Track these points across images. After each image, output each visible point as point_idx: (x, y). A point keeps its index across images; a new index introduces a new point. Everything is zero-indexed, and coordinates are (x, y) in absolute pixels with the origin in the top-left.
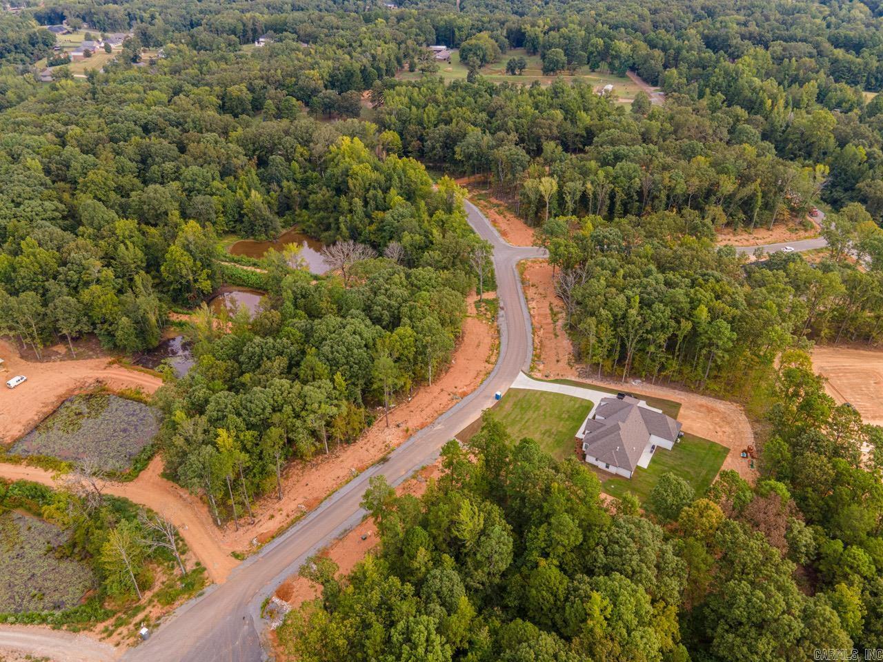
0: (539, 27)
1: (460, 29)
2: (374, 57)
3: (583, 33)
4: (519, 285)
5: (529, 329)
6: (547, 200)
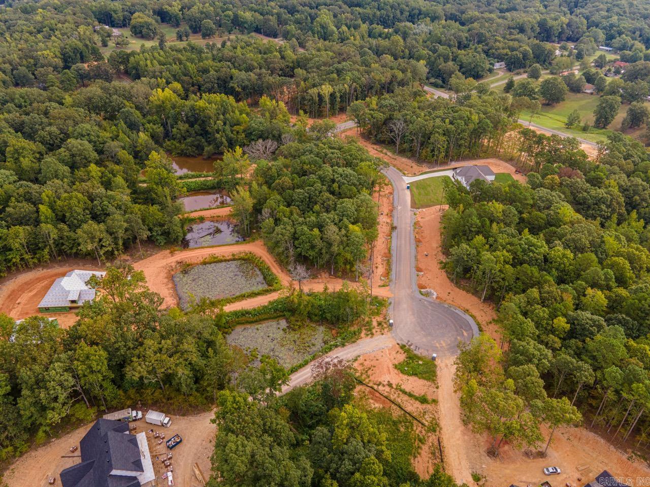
6: (327, 98)
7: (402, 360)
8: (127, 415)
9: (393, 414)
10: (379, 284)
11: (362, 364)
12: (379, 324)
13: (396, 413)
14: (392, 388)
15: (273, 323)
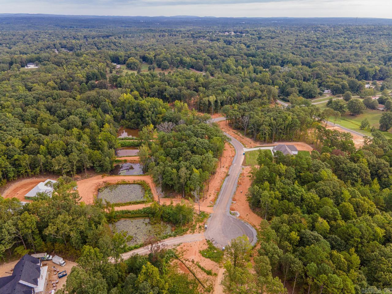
1: (121, 57)
6: (212, 103)
7: (205, 249)
8: (43, 256)
9: (189, 278)
10: (208, 205)
11: (182, 248)
12: (200, 227)
13: (191, 278)
14: (194, 263)
15: (142, 220)
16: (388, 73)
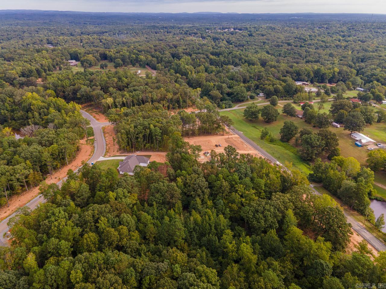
0: (112, 52)
1: (80, 54)
2: (42, 65)
3: (128, 53)
4: (102, 134)
5: (105, 144)
6: (110, 105)
16: (349, 75)
